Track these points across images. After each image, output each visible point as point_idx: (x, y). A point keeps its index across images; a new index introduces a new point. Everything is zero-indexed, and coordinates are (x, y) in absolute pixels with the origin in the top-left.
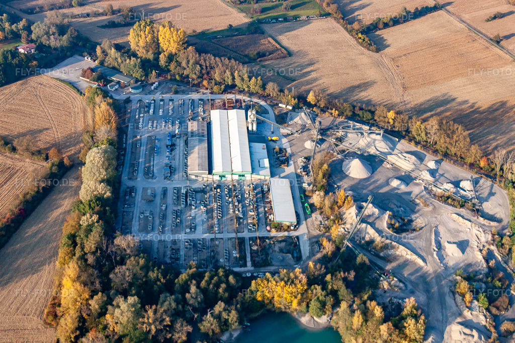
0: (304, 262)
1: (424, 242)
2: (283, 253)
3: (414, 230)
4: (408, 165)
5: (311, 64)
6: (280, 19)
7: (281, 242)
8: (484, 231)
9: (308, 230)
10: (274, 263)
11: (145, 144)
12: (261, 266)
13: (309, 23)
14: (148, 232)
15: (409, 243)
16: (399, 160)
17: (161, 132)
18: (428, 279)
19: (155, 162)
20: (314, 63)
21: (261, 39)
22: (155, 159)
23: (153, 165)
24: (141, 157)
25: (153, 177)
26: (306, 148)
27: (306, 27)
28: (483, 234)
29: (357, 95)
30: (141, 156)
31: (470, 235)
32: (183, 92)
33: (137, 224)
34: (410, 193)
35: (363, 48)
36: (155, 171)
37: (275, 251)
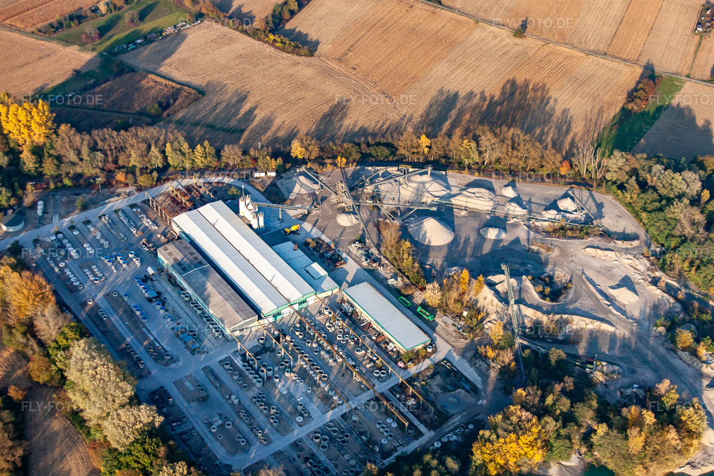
0: (485, 392)
1: (589, 300)
2: (450, 391)
3: (566, 288)
4: (485, 203)
5: (243, 99)
6: (139, 41)
7: (432, 376)
8: (635, 257)
9: (450, 344)
10: (451, 411)
11: (111, 310)
12: (441, 424)
13: (185, 37)
14: (246, 450)
15: (577, 309)
16: (469, 200)
17: (120, 281)
18: (633, 346)
19: (154, 333)
20: (245, 97)
21: (139, 81)
22: (149, 329)
23: (156, 339)
24: (125, 335)
25: (173, 360)
26: (345, 228)
27: (184, 43)
28: (637, 262)
29: (341, 126)
30: (122, 332)
31: (624, 269)
32: (94, 203)
33: (217, 444)
34: (517, 241)
35: (289, 55)
36: (167, 348)
37: (437, 393)
